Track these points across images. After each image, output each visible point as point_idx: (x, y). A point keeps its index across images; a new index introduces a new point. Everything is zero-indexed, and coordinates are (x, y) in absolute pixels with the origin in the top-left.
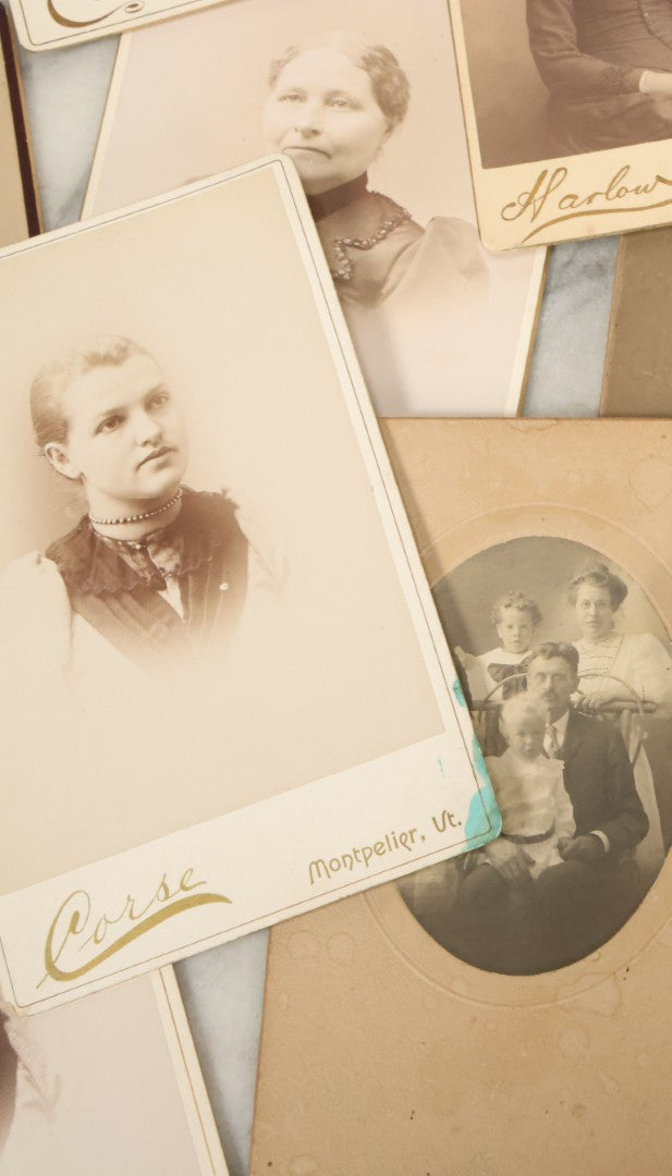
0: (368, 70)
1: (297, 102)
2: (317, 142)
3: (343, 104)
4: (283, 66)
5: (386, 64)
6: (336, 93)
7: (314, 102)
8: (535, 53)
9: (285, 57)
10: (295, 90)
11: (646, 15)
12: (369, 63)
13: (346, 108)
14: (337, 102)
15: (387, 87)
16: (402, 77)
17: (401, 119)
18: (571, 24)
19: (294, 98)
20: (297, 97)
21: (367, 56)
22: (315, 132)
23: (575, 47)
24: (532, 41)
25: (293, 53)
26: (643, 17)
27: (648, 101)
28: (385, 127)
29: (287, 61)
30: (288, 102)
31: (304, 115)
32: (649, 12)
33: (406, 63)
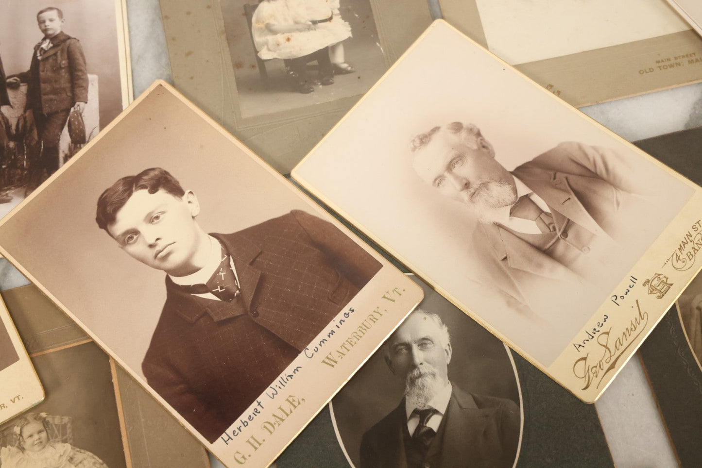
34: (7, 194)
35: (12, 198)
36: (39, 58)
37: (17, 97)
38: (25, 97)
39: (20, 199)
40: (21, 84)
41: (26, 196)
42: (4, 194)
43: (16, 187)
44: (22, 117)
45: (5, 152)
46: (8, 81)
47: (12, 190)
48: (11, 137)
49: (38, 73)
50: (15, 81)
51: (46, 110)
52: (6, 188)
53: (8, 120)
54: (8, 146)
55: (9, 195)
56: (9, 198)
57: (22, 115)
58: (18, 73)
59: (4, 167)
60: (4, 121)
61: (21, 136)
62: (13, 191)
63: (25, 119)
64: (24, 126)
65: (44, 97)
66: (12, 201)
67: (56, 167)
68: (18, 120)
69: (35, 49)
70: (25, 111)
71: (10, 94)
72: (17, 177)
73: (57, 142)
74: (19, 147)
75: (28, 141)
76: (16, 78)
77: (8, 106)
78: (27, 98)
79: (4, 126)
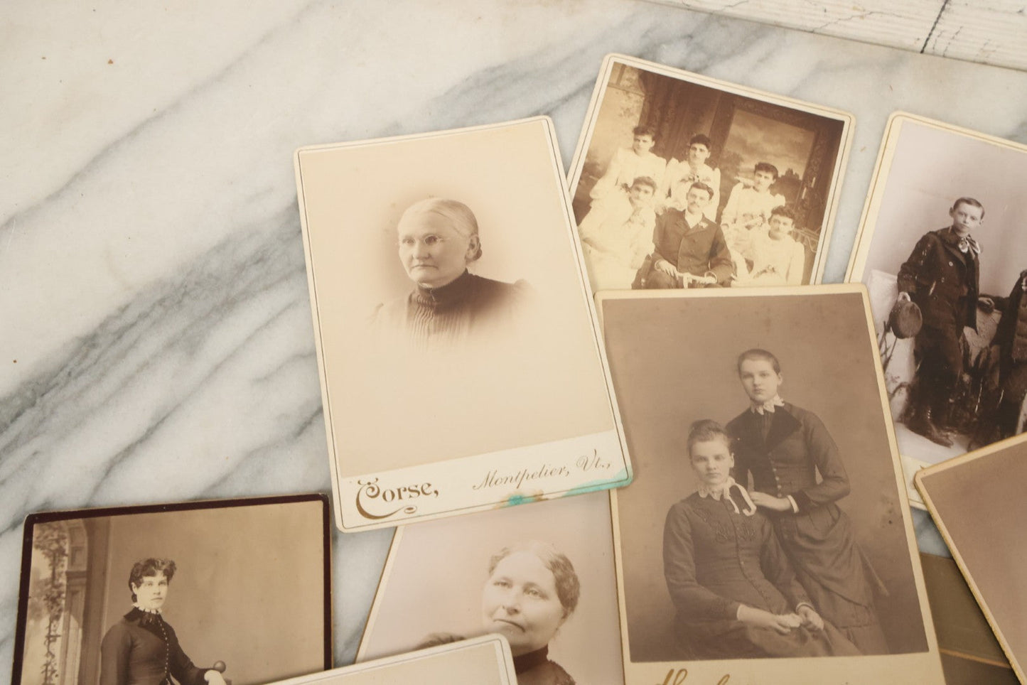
0: (554, 572)
1: (506, 588)
2: (518, 619)
3: (536, 593)
4: (498, 561)
5: (565, 569)
6: (532, 585)
7: (517, 589)
8: (667, 579)
9: (501, 554)
10: (505, 578)
11: (742, 563)
12: (555, 566)
13: (538, 597)
14: (532, 591)
15: (566, 586)
16: (575, 579)
17: (573, 610)
18: (693, 564)
19: (504, 584)
20: (506, 584)
21: (554, 561)
22: (516, 611)
23: (694, 579)
24: (666, 571)
25: (506, 552)
26: (740, 564)
27: (742, 628)
28: (562, 615)
29: (503, 557)
30: (500, 587)
31: (510, 597)
32: (745, 562)
33: (579, 570)
34: (947, 436)
35: (953, 444)
36: (1024, 288)
37: (987, 323)
38: (995, 328)
39: (962, 451)
40: (995, 310)
41: (969, 450)
42: (944, 434)
43: (961, 432)
44: (986, 350)
45: (957, 384)
46: (981, 299)
47: (955, 433)
48: (967, 369)
49: (1018, 306)
50: (988, 303)
51: (1016, 356)
52: (947, 427)
53: (968, 347)
54: (961, 378)
55: (950, 438)
56: (949, 442)
57: (986, 348)
58: (995, 295)
59: (951, 400)
60: (964, 345)
61: (979, 372)
62: (955, 436)
63: (989, 354)
64: (986, 363)
65: (1017, 338)
66: (952, 447)
67: (1011, 432)
68: (981, 352)
69: (1021, 274)
70: (991, 345)
71: (979, 316)
72: (964, 420)
73: (1020, 399)
74: (975, 385)
75: (986, 383)
76: (990, 300)
77: (973, 330)
78: (997, 330)
79: (962, 352)
